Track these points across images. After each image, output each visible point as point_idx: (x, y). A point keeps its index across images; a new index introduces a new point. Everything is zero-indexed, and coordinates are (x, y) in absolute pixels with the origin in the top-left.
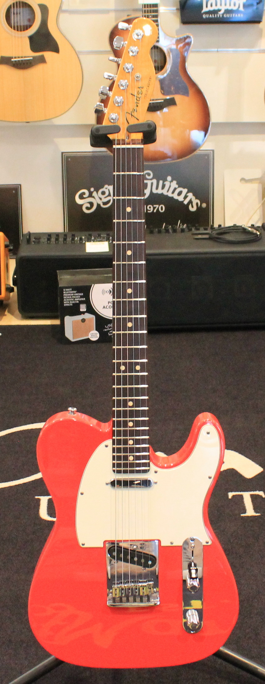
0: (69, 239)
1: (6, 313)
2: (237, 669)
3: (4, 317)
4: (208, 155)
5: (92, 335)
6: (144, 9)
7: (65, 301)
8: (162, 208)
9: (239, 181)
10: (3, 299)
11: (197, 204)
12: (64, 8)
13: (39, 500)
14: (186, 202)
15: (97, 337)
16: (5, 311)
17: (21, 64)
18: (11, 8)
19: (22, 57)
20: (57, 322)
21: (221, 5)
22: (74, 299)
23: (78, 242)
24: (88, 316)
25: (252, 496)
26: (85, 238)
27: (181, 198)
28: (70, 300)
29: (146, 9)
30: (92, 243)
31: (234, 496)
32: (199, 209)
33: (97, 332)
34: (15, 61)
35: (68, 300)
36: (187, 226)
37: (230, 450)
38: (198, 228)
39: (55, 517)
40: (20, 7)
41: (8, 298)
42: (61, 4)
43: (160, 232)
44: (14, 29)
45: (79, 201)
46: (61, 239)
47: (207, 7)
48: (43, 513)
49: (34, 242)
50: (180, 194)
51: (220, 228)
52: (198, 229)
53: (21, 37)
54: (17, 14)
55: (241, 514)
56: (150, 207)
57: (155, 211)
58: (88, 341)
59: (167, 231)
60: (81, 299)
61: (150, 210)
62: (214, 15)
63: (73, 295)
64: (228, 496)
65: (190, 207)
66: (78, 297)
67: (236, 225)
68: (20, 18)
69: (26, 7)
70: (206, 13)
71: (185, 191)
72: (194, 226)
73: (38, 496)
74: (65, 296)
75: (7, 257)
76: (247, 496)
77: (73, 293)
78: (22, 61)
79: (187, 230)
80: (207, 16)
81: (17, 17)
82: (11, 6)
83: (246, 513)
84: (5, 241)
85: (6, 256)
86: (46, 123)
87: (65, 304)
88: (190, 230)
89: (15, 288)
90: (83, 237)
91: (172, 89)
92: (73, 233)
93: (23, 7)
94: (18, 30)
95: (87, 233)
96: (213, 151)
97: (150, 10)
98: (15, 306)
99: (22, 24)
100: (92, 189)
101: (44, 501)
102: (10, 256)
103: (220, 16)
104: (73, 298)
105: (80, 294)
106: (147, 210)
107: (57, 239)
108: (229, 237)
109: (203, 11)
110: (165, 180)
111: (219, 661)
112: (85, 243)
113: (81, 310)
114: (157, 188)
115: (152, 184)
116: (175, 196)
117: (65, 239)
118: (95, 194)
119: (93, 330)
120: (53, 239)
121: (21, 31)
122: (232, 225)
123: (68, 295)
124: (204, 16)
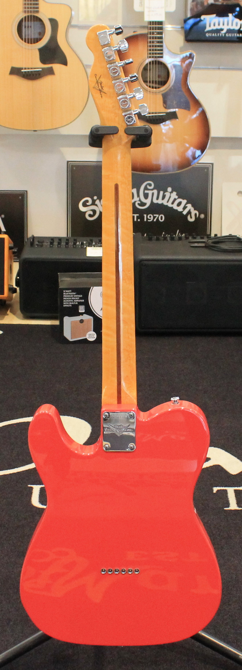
0: (71, 244)
1: (9, 312)
2: (214, 652)
3: (6, 316)
4: (208, 168)
5: (90, 335)
6: (149, 26)
7: (64, 302)
8: (161, 218)
9: (237, 193)
10: (5, 299)
11: (196, 214)
12: (73, 23)
13: (32, 488)
14: (185, 213)
15: (94, 338)
16: (7, 310)
17: (30, 75)
18: (23, 21)
19: (32, 69)
20: (57, 323)
21: (223, 25)
22: (74, 300)
23: (80, 246)
24: (86, 317)
25: (235, 491)
26: (86, 243)
27: (180, 209)
28: (69, 301)
29: (152, 26)
30: (93, 248)
31: (218, 491)
32: (197, 219)
33: (94, 333)
34: (25, 72)
35: (68, 301)
36: (185, 235)
37: (217, 447)
38: (195, 236)
39: (46, 505)
40: (31, 21)
41: (11, 298)
42: (70, 19)
43: (158, 239)
44: (25, 41)
45: (82, 209)
46: (63, 244)
47: (210, 26)
48: (35, 501)
49: (37, 245)
50: (179, 204)
51: (216, 237)
52: (195, 238)
53: (32, 50)
54: (28, 27)
55: (225, 507)
56: (150, 217)
57: (155, 220)
58: (85, 341)
59: (165, 239)
60: (80, 301)
61: (150, 219)
62: (217, 34)
63: (72, 296)
64: (213, 490)
65: (189, 217)
66: (77, 298)
67: (231, 235)
68: (31, 32)
69: (37, 21)
70: (209, 32)
71: (184, 202)
72: (190, 235)
73: (31, 485)
74: (65, 297)
75: (11, 260)
76: (231, 491)
77: (72, 295)
78: (31, 72)
79: (184, 238)
80: (210, 35)
81: (28, 30)
82: (23, 19)
83: (230, 507)
84: (9, 243)
85: (10, 258)
86: (52, 132)
87: (64, 304)
88: (187, 238)
89: (18, 289)
90: (85, 242)
91: (174, 103)
92: (75, 238)
93: (34, 21)
94: (28, 43)
95: (88, 239)
96: (212, 164)
97: (156, 28)
98: (17, 307)
99: (33, 37)
100: (95, 198)
101: (36, 489)
102: (14, 259)
103: (222, 35)
104: (72, 299)
105: (79, 296)
106: (147, 219)
107: (59, 243)
108: (224, 246)
109: (206, 30)
110: (165, 191)
111: (197, 644)
112: (86, 248)
113: (80, 311)
114: (157, 198)
115: (153, 194)
116: (175, 207)
117: (67, 244)
118: (97, 202)
119: (91, 331)
120: (56, 243)
121: (31, 43)
122: (228, 235)
123: (68, 296)
124: (207, 34)
